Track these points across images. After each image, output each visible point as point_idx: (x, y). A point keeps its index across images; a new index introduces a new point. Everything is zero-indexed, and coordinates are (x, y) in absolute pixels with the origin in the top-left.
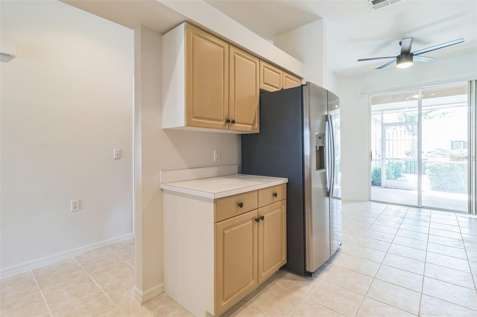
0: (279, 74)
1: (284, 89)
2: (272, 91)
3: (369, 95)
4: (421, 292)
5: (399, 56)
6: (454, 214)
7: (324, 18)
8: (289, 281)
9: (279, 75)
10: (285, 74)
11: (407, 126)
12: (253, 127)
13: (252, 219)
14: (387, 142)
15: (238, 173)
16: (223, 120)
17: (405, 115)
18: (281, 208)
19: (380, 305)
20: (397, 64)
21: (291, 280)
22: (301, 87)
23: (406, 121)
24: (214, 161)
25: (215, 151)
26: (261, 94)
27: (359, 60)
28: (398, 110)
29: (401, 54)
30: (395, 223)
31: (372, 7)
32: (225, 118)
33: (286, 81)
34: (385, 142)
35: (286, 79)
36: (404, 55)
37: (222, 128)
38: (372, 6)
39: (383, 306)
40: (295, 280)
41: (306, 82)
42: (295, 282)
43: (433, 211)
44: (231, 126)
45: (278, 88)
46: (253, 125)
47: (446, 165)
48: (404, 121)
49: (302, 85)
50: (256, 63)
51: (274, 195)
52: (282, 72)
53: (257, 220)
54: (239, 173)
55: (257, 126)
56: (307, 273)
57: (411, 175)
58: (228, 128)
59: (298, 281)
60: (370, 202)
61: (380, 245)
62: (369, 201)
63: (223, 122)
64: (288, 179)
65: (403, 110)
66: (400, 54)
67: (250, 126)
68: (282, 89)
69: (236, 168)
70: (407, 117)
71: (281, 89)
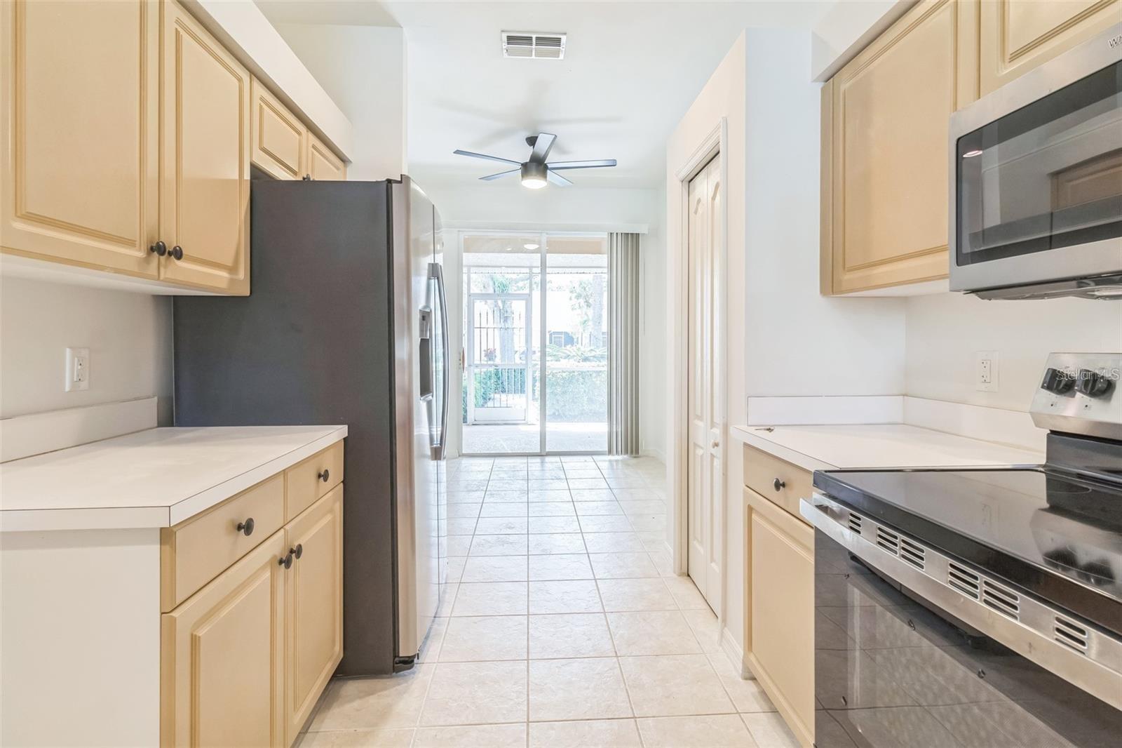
0: (299, 133)
1: (311, 179)
2: (283, 179)
3: (459, 231)
4: (602, 611)
5: (527, 163)
6: (589, 458)
7: (404, 29)
8: (356, 704)
9: (296, 135)
10: (313, 139)
11: (495, 302)
12: (234, 277)
13: (271, 562)
14: (477, 331)
15: (156, 425)
16: (137, 243)
17: (492, 279)
18: (331, 511)
19: (557, 667)
20: (522, 180)
21: (360, 698)
22: (387, 186)
23: (495, 291)
24: (67, 389)
25: (68, 351)
26: (254, 181)
27: (457, 152)
28: (483, 268)
29: (530, 161)
30: (518, 492)
31: (504, 47)
32: (144, 239)
33: (312, 158)
34: (474, 332)
35: (313, 153)
36: (534, 164)
37: (136, 270)
38: (505, 45)
39: (563, 665)
40: (372, 693)
41: (401, 175)
42: (372, 700)
43: (564, 459)
44: (166, 267)
45: (295, 173)
46: (233, 269)
47: (564, 375)
48: (491, 291)
49: (389, 181)
50: (240, 80)
51: (319, 476)
52: (305, 131)
53: (286, 562)
54: (160, 425)
55: (243, 274)
56: (400, 662)
57: (517, 396)
58: (155, 273)
59: (379, 693)
60: (460, 458)
61: (511, 543)
62: (459, 456)
63: (140, 250)
64: (346, 427)
65: (490, 270)
66: (528, 161)
67: (224, 274)
68: (306, 180)
69: (149, 409)
70: (496, 284)
71: (304, 179)
